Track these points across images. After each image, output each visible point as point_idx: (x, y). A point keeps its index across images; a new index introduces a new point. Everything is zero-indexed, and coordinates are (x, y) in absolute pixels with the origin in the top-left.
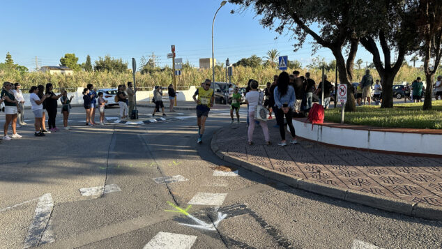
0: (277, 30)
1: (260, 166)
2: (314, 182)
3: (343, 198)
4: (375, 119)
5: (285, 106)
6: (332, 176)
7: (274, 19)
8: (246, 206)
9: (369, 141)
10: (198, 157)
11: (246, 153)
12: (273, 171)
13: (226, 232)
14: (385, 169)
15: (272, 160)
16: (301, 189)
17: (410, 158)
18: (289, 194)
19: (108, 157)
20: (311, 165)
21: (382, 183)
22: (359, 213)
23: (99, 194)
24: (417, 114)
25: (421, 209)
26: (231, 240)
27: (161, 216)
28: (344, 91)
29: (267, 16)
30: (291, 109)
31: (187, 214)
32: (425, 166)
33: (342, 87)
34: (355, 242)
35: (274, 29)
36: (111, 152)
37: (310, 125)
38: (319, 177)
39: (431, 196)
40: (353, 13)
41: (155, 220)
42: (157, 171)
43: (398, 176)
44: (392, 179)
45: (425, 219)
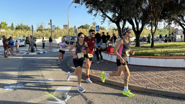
0: (94, 15)
2: (108, 79)
3: (119, 85)
5: (99, 47)
7: (93, 11)
9: (130, 61)
12: (92, 75)
14: (135, 72)
15: (92, 70)
17: (145, 67)
18: (98, 85)
20: (107, 72)
21: (134, 79)
23: (13, 89)
24: (148, 50)
25: (148, 89)
27: (42, 98)
29: (90, 9)
31: (54, 98)
32: (150, 71)
35: (93, 15)
37: (107, 55)
39: (152, 84)
41: (39, 100)
43: (140, 76)
44: (138, 77)
45: (150, 93)
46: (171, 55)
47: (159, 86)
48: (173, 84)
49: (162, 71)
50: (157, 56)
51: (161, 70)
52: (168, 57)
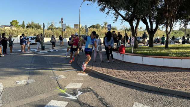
0: (106, 13)
1: (98, 71)
2: (119, 78)
3: (131, 84)
4: (145, 52)
6: (127, 75)
7: (105, 8)
8: (90, 88)
9: (143, 61)
10: (72, 67)
11: (93, 66)
12: (103, 73)
13: (81, 100)
14: (149, 72)
15: (103, 68)
16: (114, 81)
17: (159, 68)
18: (109, 83)
19: (30, 67)
20: (119, 71)
21: (147, 78)
22: (137, 91)
23: (25, 83)
24: (162, 50)
25: (162, 89)
26: (83, 103)
27: (53, 93)
28: (133, 40)
29: (102, 7)
30: (112, 47)
31: (66, 93)
32: (164, 71)
33: (133, 38)
34: (135, 103)
35: (105, 13)
36: (32, 65)
37: (119, 54)
39: (166, 83)
40: (137, 7)
41: (50, 95)
42: (52, 73)
43: (154, 75)
44: (151, 77)
45: (163, 93)
46: (187, 56)
47: (174, 86)
48: (188, 84)
49: (177, 72)
50: (172, 56)
51: (175, 71)
52: (184, 58)
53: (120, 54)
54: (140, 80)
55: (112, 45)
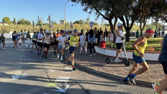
0: (89, 13)
1: (83, 65)
2: (101, 71)
3: (111, 77)
5: (92, 42)
7: (88, 9)
11: (78, 59)
12: (87, 66)
13: (69, 92)
15: (87, 62)
16: (97, 73)
18: (93, 76)
19: (23, 61)
20: (101, 64)
21: (125, 71)
23: (19, 78)
25: (137, 80)
27: (44, 87)
28: (112, 36)
29: (85, 8)
31: (56, 86)
33: (112, 35)
35: (88, 12)
36: (24, 60)
38: (103, 69)
39: (141, 76)
44: (128, 69)
45: (138, 84)
46: (158, 50)
47: (147, 78)
48: (159, 76)
49: (150, 65)
52: (155, 52)
53: (101, 48)
54: (119, 73)
55: (94, 41)
